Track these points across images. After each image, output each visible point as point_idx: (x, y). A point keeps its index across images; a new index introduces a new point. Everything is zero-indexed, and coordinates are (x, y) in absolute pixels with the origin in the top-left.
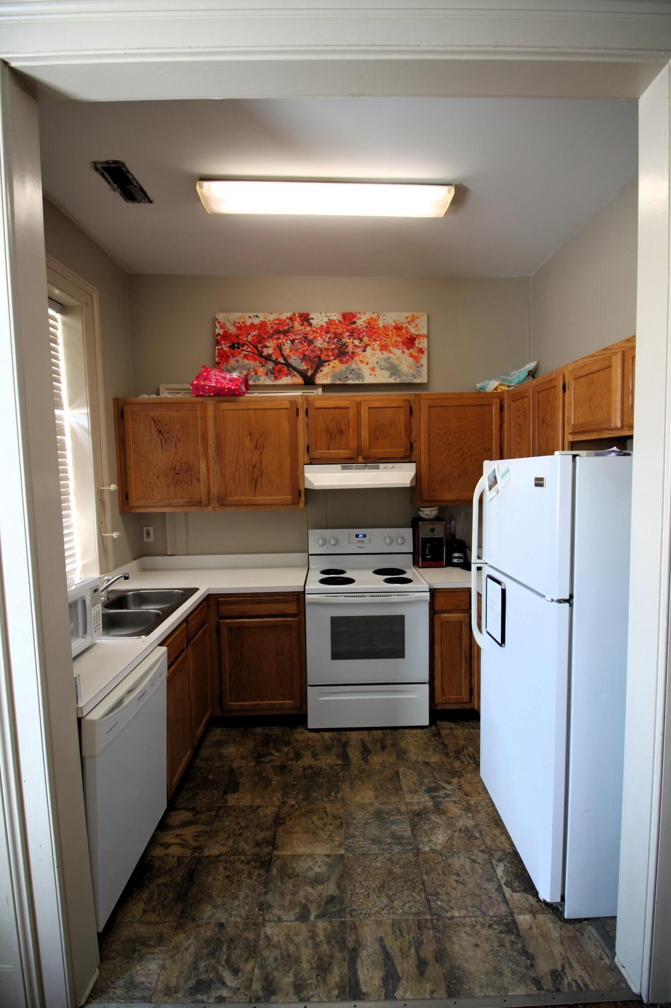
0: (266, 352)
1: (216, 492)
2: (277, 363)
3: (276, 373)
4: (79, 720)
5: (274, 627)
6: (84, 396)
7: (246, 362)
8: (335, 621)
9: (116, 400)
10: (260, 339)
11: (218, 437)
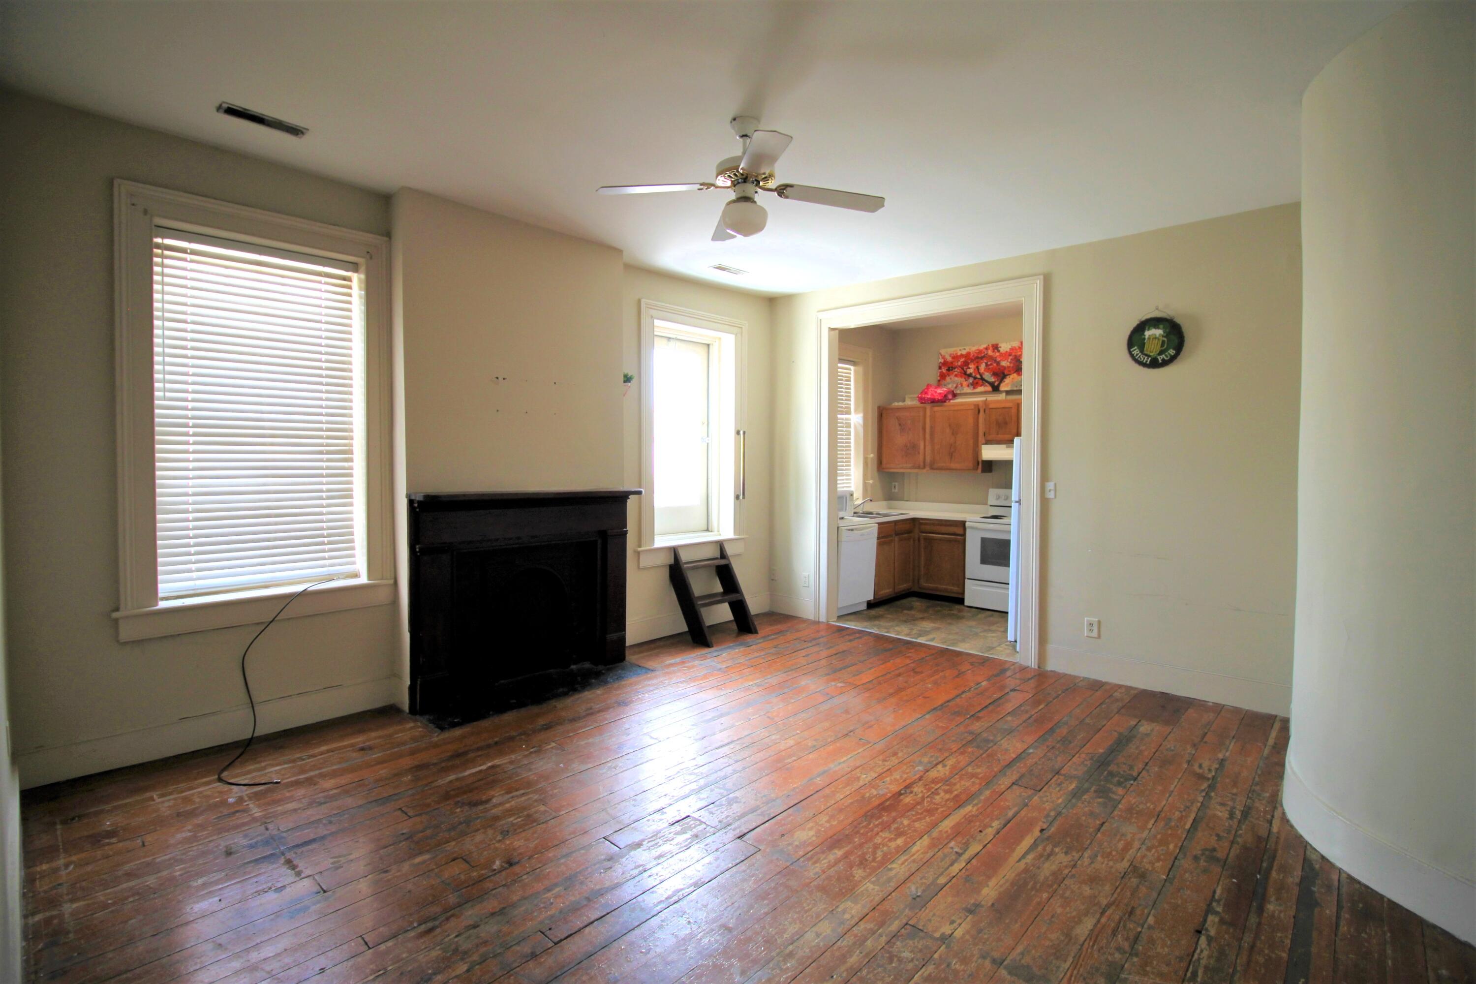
0: (969, 371)
1: (929, 461)
2: (975, 378)
3: (975, 385)
4: (838, 528)
5: (950, 541)
6: (861, 408)
7: (956, 379)
8: (984, 541)
9: (879, 408)
10: (966, 364)
11: (931, 427)
